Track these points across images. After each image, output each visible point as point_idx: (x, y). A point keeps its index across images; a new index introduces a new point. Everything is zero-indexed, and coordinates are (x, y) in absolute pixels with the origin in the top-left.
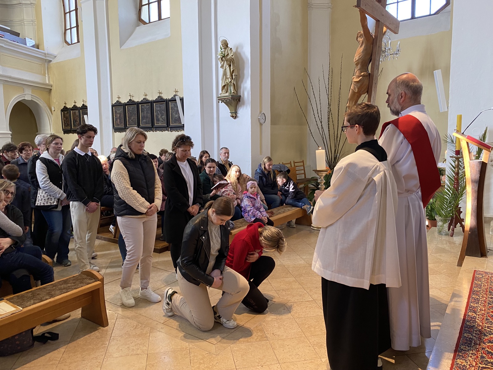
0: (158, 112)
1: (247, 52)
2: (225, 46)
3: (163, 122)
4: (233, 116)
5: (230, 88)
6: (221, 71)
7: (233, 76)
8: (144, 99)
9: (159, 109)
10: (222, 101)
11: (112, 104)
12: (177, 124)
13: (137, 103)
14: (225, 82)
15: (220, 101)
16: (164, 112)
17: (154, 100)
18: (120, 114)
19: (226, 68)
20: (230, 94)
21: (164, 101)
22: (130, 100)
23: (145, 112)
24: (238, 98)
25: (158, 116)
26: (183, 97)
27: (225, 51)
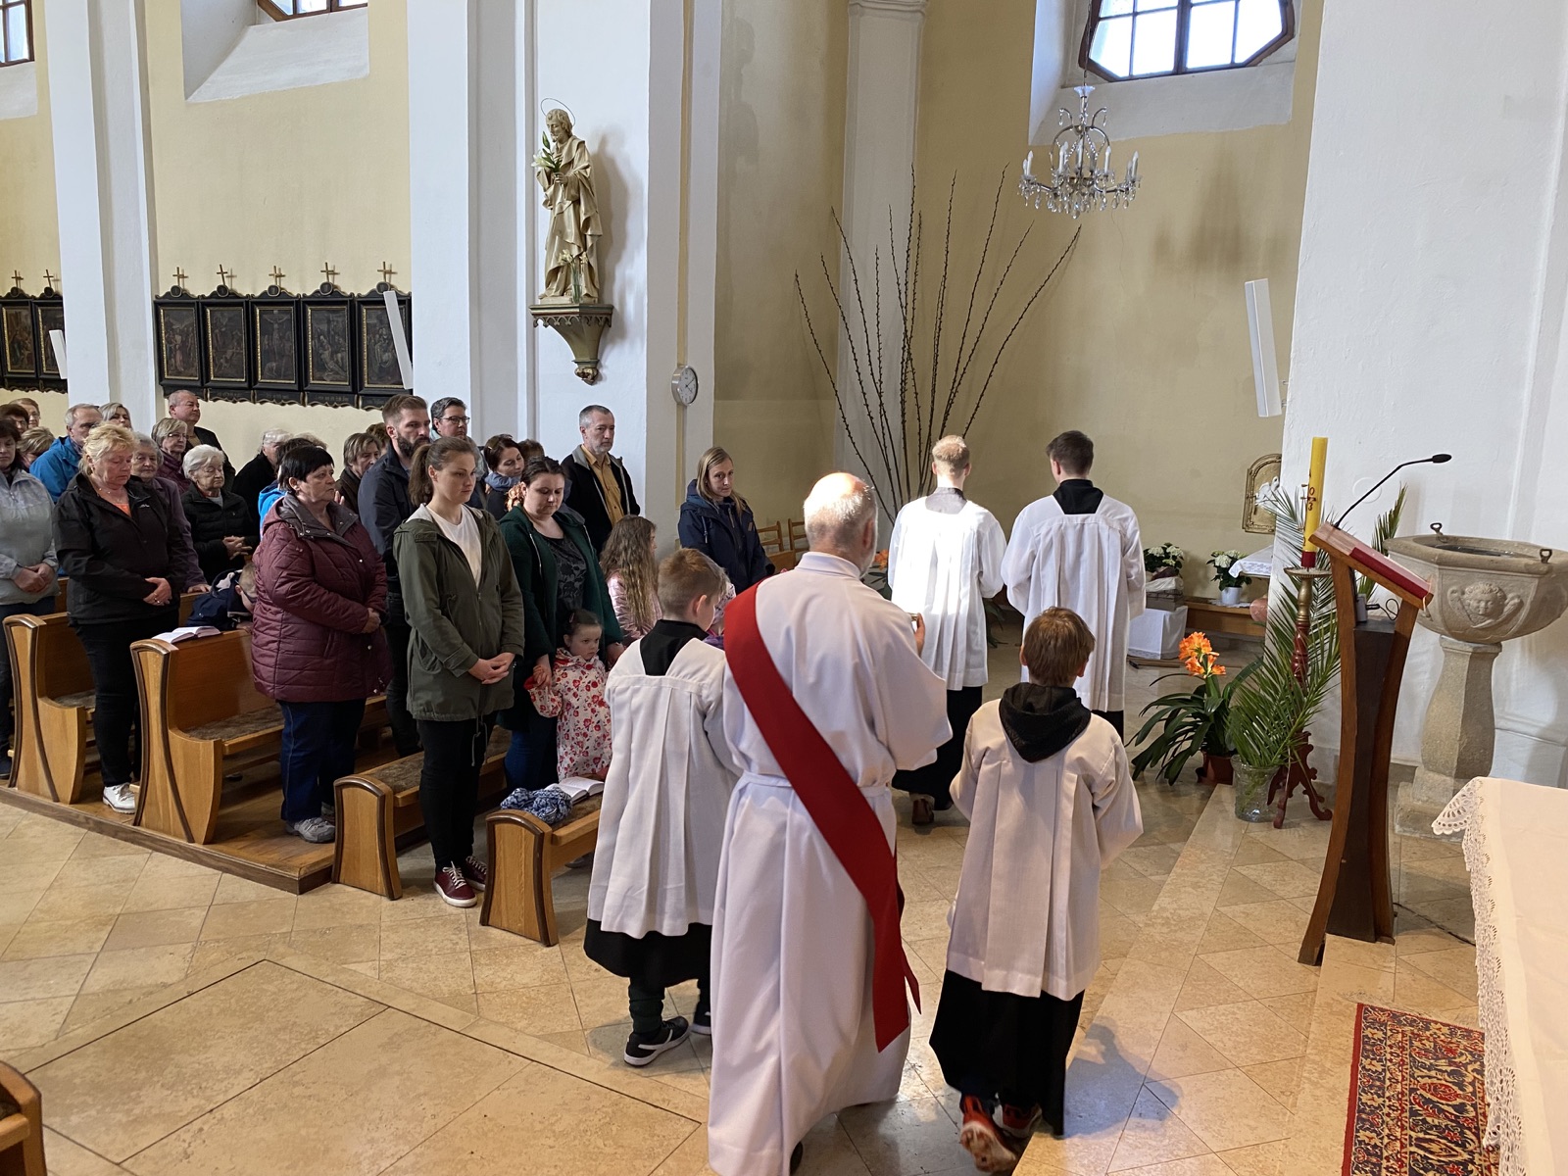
0: (322, 337)
1: (635, 159)
2: (562, 134)
3: (337, 373)
4: (583, 375)
5: (575, 279)
6: (545, 218)
7: (588, 238)
8: (274, 290)
9: (324, 327)
10: (548, 322)
11: (157, 297)
12: (387, 387)
13: (247, 302)
14: (557, 258)
15: (540, 322)
16: (341, 340)
17: (308, 294)
18: (185, 334)
19: (561, 208)
20: (577, 301)
21: (343, 303)
22: (219, 288)
23: (276, 336)
24: (604, 316)
25: (321, 351)
26: (409, 295)
27: (559, 150)
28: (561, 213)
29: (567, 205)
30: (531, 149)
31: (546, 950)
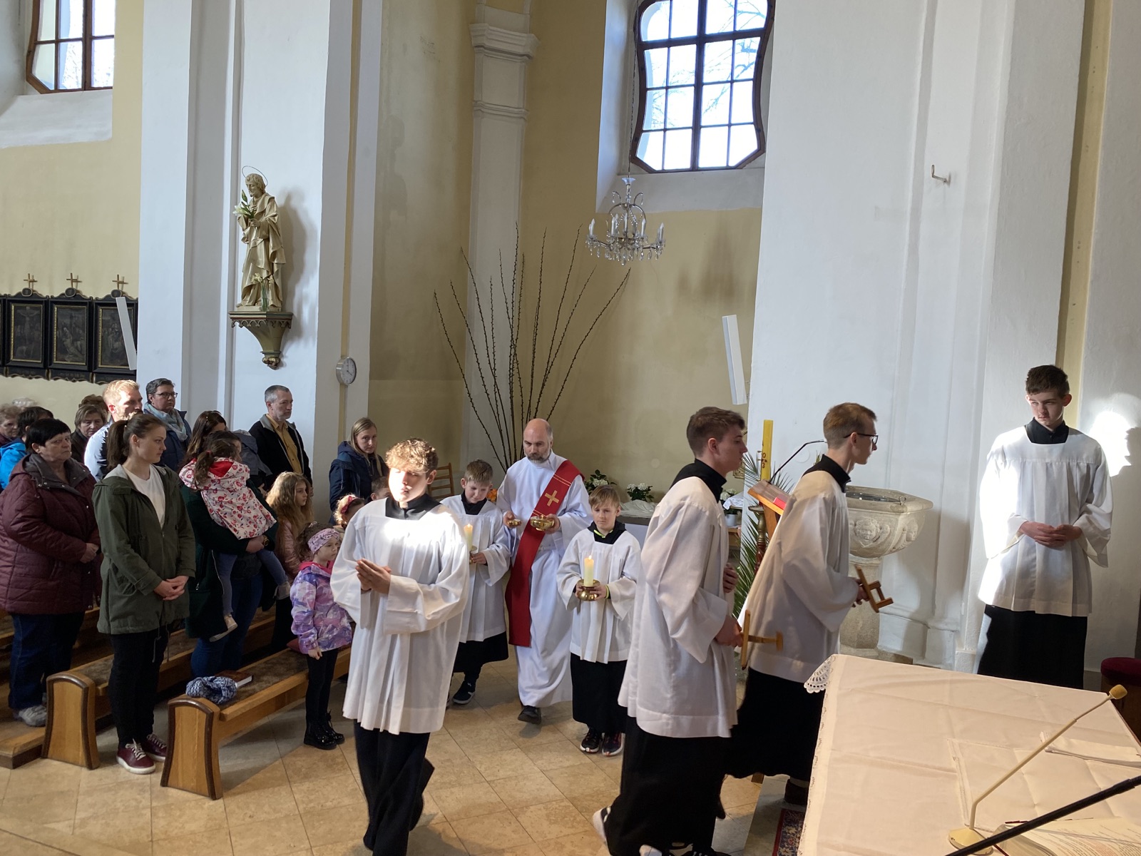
0: (65, 329)
1: (312, 211)
2: (257, 192)
3: (76, 356)
4: (268, 363)
5: (264, 294)
6: (243, 250)
7: (275, 265)
8: (27, 291)
9: (67, 321)
10: (243, 324)
12: (117, 367)
13: (4, 301)
14: (251, 278)
15: (237, 324)
16: (81, 332)
17: (56, 296)
19: (255, 243)
20: (265, 310)
21: (84, 304)
23: (27, 326)
24: (285, 321)
25: (64, 339)
26: (137, 299)
27: (255, 203)
28: (255, 247)
29: (259, 242)
30: (234, 201)
31: (212, 803)
